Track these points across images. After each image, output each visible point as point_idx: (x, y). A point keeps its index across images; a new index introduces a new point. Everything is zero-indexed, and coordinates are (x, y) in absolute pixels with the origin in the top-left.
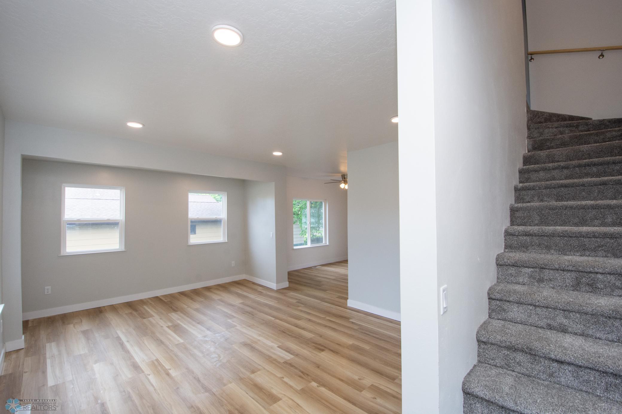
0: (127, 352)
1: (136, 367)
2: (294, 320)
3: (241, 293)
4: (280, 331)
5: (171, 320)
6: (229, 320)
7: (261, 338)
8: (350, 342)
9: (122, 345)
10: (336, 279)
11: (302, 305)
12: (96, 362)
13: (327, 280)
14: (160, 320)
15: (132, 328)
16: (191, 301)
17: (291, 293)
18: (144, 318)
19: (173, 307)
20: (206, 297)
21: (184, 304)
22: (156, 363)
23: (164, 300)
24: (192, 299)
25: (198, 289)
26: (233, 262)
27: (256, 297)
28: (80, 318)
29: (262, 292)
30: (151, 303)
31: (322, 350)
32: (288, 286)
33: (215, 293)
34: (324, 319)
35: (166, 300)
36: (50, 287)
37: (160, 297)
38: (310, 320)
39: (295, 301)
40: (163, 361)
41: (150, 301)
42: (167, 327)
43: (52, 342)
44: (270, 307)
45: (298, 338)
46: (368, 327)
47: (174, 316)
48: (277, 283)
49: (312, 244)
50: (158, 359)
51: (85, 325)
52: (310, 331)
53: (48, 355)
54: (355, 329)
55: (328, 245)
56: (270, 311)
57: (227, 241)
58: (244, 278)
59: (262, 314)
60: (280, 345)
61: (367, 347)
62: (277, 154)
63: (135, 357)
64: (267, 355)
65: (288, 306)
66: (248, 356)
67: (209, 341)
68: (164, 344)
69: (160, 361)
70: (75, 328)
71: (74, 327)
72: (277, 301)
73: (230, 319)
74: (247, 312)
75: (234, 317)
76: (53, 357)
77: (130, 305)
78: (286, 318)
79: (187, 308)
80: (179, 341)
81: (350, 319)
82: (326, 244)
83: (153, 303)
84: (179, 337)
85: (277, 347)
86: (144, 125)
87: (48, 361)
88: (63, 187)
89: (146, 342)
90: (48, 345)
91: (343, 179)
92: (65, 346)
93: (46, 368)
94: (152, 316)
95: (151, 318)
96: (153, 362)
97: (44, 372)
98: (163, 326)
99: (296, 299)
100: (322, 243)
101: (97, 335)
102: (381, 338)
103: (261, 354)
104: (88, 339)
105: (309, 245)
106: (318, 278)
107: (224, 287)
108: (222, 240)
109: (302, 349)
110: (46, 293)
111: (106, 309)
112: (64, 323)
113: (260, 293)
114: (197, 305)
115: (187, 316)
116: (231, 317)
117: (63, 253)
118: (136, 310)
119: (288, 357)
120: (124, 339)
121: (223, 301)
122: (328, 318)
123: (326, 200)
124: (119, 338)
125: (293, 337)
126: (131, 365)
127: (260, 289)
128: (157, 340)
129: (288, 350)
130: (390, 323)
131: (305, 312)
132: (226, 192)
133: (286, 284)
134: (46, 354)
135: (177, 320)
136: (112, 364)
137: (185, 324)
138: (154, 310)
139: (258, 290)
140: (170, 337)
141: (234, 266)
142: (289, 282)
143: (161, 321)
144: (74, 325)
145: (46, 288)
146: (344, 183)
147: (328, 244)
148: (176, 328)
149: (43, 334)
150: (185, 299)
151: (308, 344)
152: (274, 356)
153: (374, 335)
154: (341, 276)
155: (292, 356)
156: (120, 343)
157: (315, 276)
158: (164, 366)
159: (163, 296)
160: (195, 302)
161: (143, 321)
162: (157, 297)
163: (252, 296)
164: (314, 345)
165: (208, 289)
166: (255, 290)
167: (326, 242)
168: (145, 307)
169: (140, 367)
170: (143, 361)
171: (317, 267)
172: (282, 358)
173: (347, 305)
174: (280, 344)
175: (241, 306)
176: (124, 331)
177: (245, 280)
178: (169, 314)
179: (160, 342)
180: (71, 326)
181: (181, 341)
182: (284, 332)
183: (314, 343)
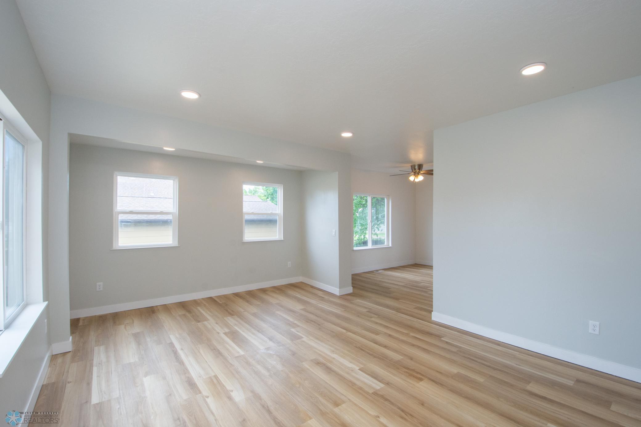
0: (181, 363)
1: (191, 384)
2: (370, 334)
3: (301, 297)
4: (356, 347)
5: (227, 325)
6: (293, 330)
7: (335, 356)
8: (455, 370)
9: (175, 353)
10: (406, 286)
11: (377, 316)
12: (146, 375)
13: (397, 287)
14: (215, 324)
15: (186, 333)
16: (247, 304)
17: (358, 300)
18: (199, 322)
19: (228, 310)
20: (263, 301)
21: (240, 307)
22: (215, 381)
23: (218, 301)
24: (248, 301)
25: (253, 290)
26: (289, 263)
27: (318, 303)
28: (132, 319)
29: (323, 298)
30: (205, 304)
31: (419, 378)
32: (352, 292)
33: (273, 297)
34: (407, 335)
35: (220, 301)
36: (102, 283)
37: (214, 298)
38: (390, 335)
39: (365, 310)
40: (222, 378)
41: (204, 302)
42: (223, 333)
43: (101, 345)
44: (338, 316)
45: (382, 359)
46: (471, 350)
47: (231, 321)
48: (340, 288)
49: (373, 244)
50: (216, 375)
51: (137, 327)
52: (396, 351)
53: (95, 362)
54: (454, 352)
55: (390, 247)
56: (338, 321)
57: (282, 239)
58: (300, 281)
59: (329, 323)
60: (362, 368)
61: (481, 379)
62: (347, 135)
63: (190, 371)
64: (348, 380)
65: (358, 316)
66: (324, 379)
67: (274, 354)
68: (222, 355)
69: (220, 378)
70: (126, 330)
71: (125, 328)
72: (344, 310)
73: (294, 328)
74: (311, 320)
75: (298, 326)
76: (100, 364)
77: (183, 305)
78: (360, 331)
79: (244, 312)
80: (239, 352)
81: (441, 338)
82: (389, 246)
83: (207, 305)
84: (237, 346)
85: (359, 369)
86: (200, 95)
87: (95, 369)
88: (115, 176)
89: (201, 351)
90: (96, 349)
91: (412, 170)
92: (115, 351)
93: (92, 378)
94: (206, 320)
95: (205, 322)
96: (210, 378)
97: (89, 384)
98: (220, 332)
99: (366, 308)
100: (383, 245)
101: (148, 339)
102: (497, 367)
103: (341, 378)
104: (139, 343)
105: (370, 246)
106: (385, 284)
107: (279, 290)
108: (278, 237)
109: (392, 376)
110: (98, 290)
111: (158, 309)
112: (115, 323)
113: (322, 299)
114: (254, 310)
115: (245, 322)
116: (294, 326)
117: (115, 247)
118: (189, 311)
119: (378, 386)
120: (177, 346)
121: (282, 306)
122: (412, 334)
123: (388, 196)
124: (172, 345)
125: (375, 357)
126: (186, 381)
127: (320, 294)
128: (215, 349)
129: (375, 376)
130: (497, 346)
131: (381, 324)
132: (282, 185)
133: (350, 290)
134: (93, 360)
135: (235, 326)
136: (164, 378)
137: (243, 331)
138: (209, 313)
139: (319, 295)
140: (228, 346)
141: (290, 267)
142: (353, 287)
143: (217, 325)
144: (125, 326)
145: (98, 284)
146: (414, 175)
147: (390, 245)
148: (234, 336)
149: (92, 335)
150: (240, 301)
151: (398, 369)
152: (358, 383)
153: (483, 362)
154: (411, 283)
155: (382, 385)
156: (173, 351)
157: (381, 281)
158: (224, 386)
159: (217, 297)
160: (251, 305)
161: (197, 324)
162: (211, 298)
163: (313, 301)
164: (406, 370)
165: (264, 291)
166: (316, 295)
167: (388, 243)
168: (199, 308)
169: (197, 385)
170: (200, 377)
171: (379, 271)
172: (370, 387)
173: (431, 318)
174: (362, 366)
175: (303, 312)
176: (177, 335)
177: (302, 282)
178: (225, 318)
179: (218, 354)
180: (122, 327)
181: (242, 353)
182: (361, 349)
183: (404, 367)
